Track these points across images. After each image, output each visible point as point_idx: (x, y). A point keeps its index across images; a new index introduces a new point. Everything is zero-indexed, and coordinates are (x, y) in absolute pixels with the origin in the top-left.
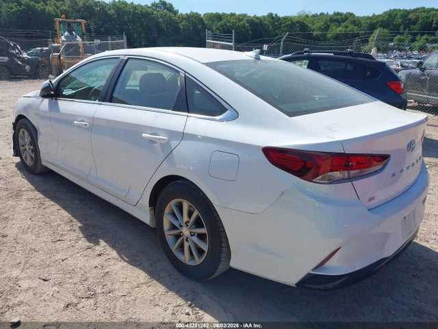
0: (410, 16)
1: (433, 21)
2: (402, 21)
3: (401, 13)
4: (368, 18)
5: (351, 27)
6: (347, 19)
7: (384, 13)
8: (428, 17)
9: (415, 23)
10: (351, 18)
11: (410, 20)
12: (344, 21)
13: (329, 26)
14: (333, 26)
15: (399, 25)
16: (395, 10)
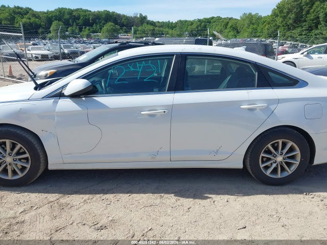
0: (74, 14)
1: (89, 18)
2: (70, 17)
3: (67, 10)
4: (44, 13)
5: (33, 19)
6: (28, 12)
7: (56, 10)
8: (86, 16)
9: (78, 18)
10: (30, 12)
11: (74, 16)
12: (26, 14)
13: (14, 18)
14: (18, 18)
15: (69, 20)
16: (62, 8)
